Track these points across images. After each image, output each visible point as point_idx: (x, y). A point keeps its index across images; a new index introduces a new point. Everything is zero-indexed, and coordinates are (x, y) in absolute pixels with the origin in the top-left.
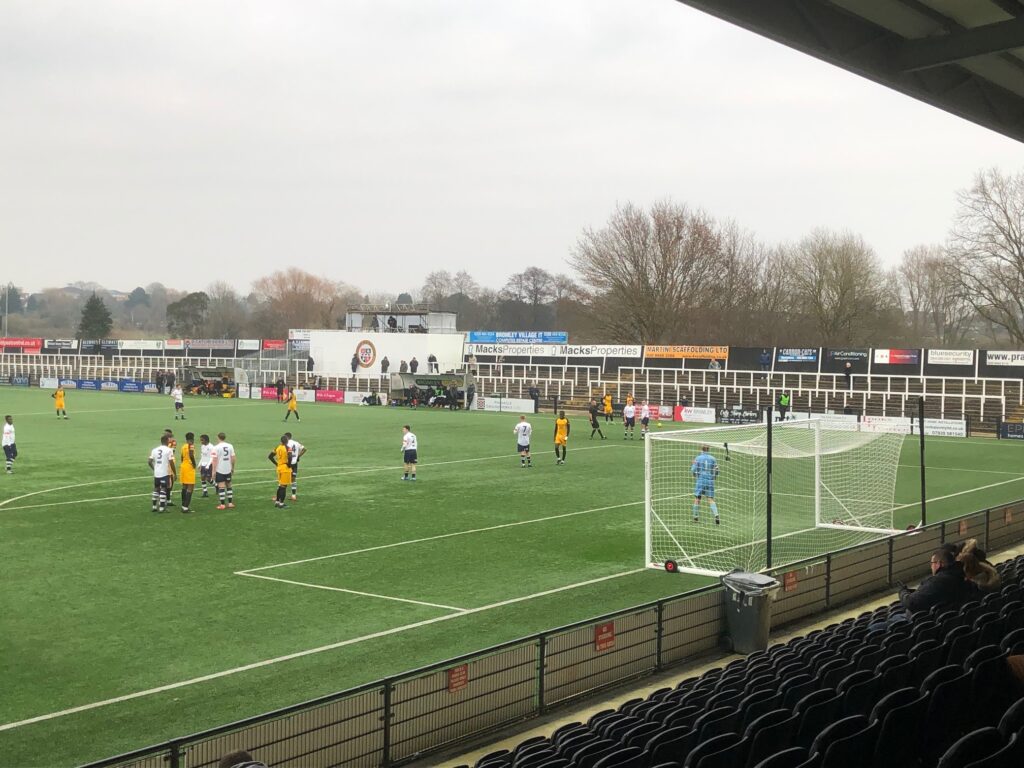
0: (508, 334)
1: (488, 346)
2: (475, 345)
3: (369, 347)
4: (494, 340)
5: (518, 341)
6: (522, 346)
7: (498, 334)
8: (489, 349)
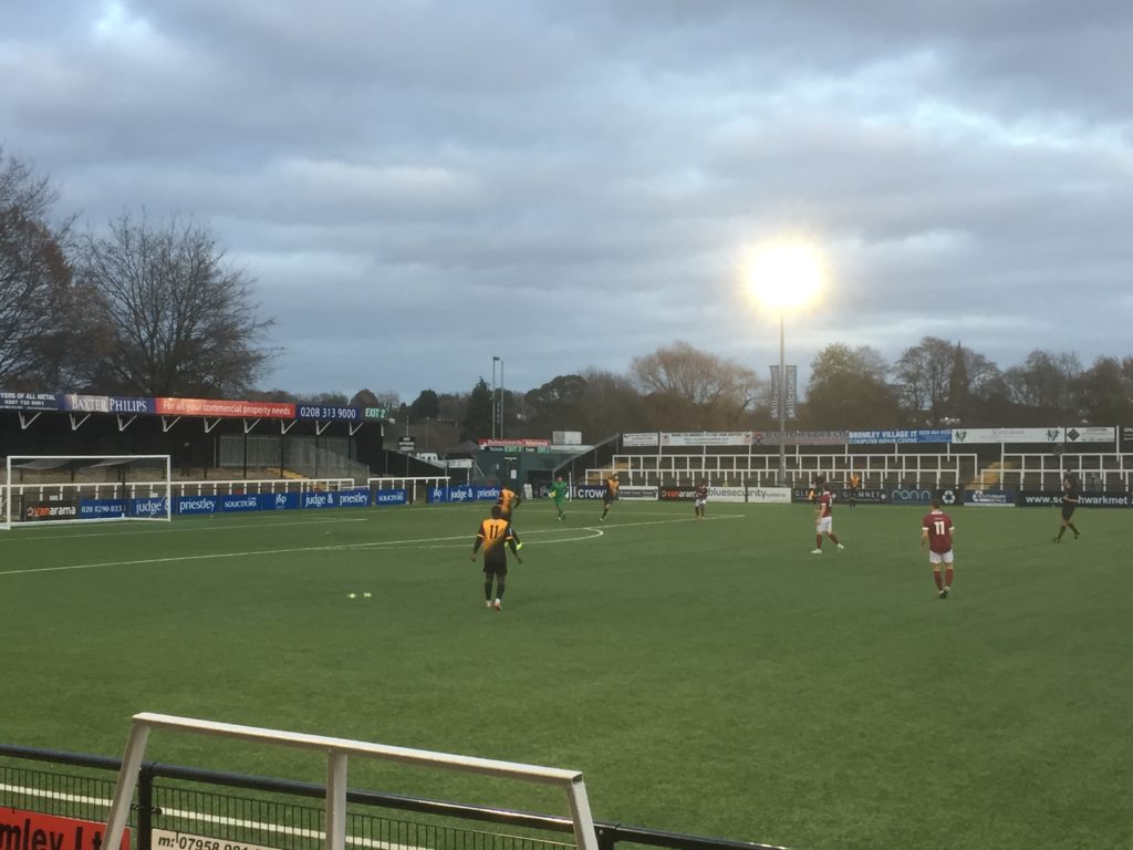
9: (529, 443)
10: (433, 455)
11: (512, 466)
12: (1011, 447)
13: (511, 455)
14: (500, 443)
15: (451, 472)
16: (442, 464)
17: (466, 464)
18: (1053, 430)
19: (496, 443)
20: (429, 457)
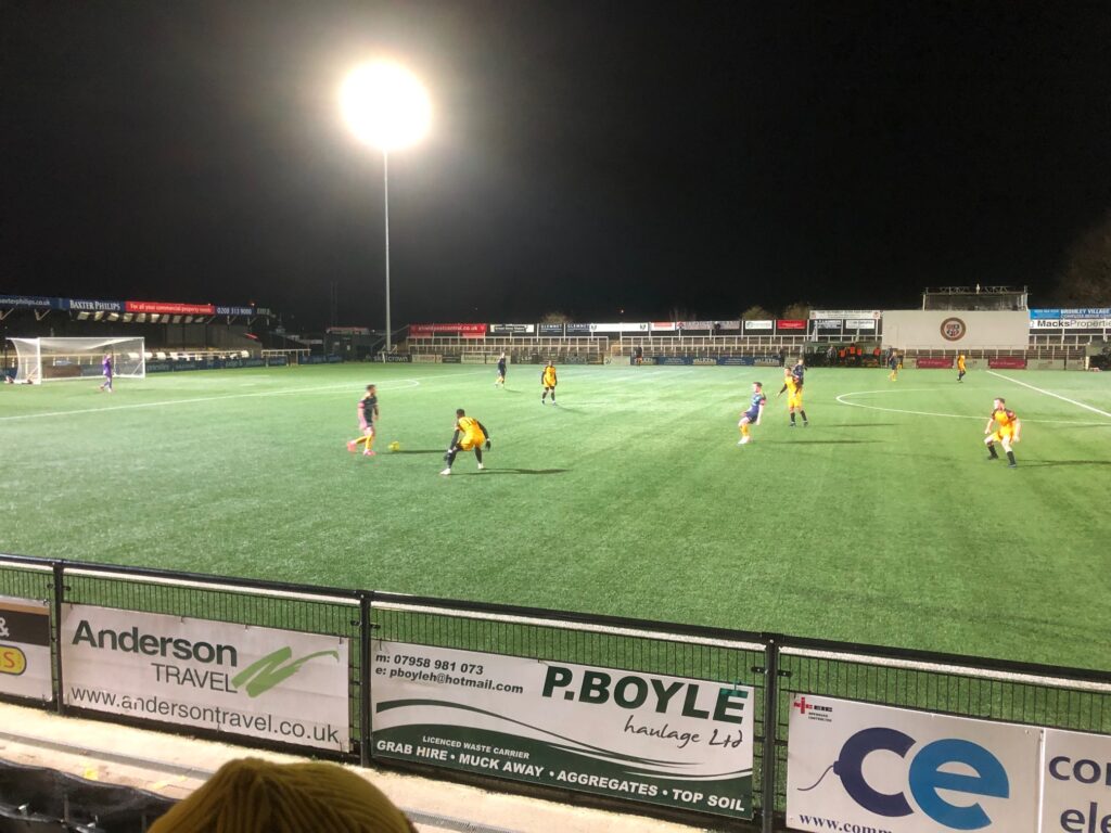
0: (1076, 311)
1: (1052, 321)
2: (1036, 321)
3: (956, 323)
4: (1059, 316)
5: (1087, 316)
6: (1092, 321)
7: (1062, 311)
8: (1051, 323)
9: (356, 329)
10: (297, 337)
11: (350, 343)
12: (625, 333)
13: (347, 336)
14: (340, 329)
15: (312, 346)
16: (304, 341)
17: (319, 342)
18: (643, 324)
19: (336, 329)
20: (294, 337)
